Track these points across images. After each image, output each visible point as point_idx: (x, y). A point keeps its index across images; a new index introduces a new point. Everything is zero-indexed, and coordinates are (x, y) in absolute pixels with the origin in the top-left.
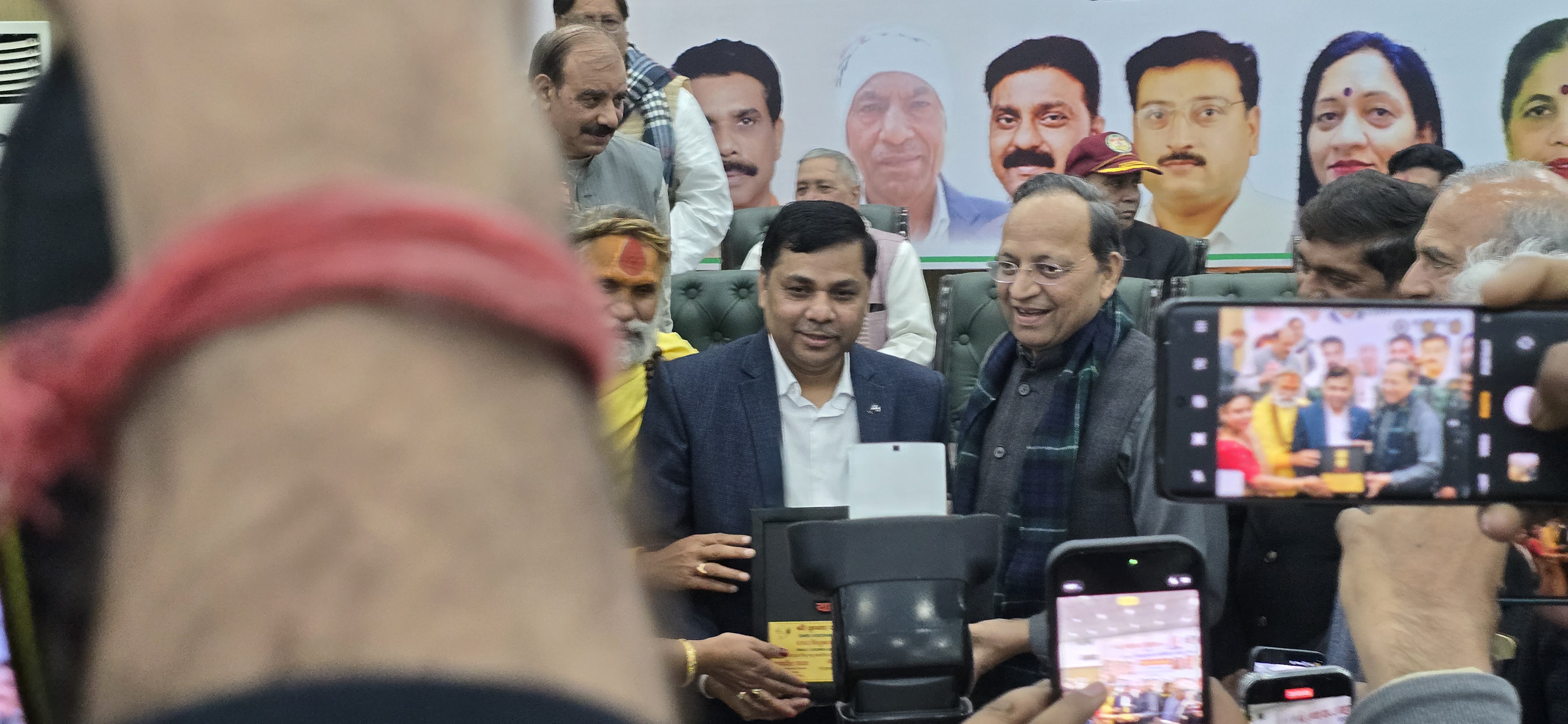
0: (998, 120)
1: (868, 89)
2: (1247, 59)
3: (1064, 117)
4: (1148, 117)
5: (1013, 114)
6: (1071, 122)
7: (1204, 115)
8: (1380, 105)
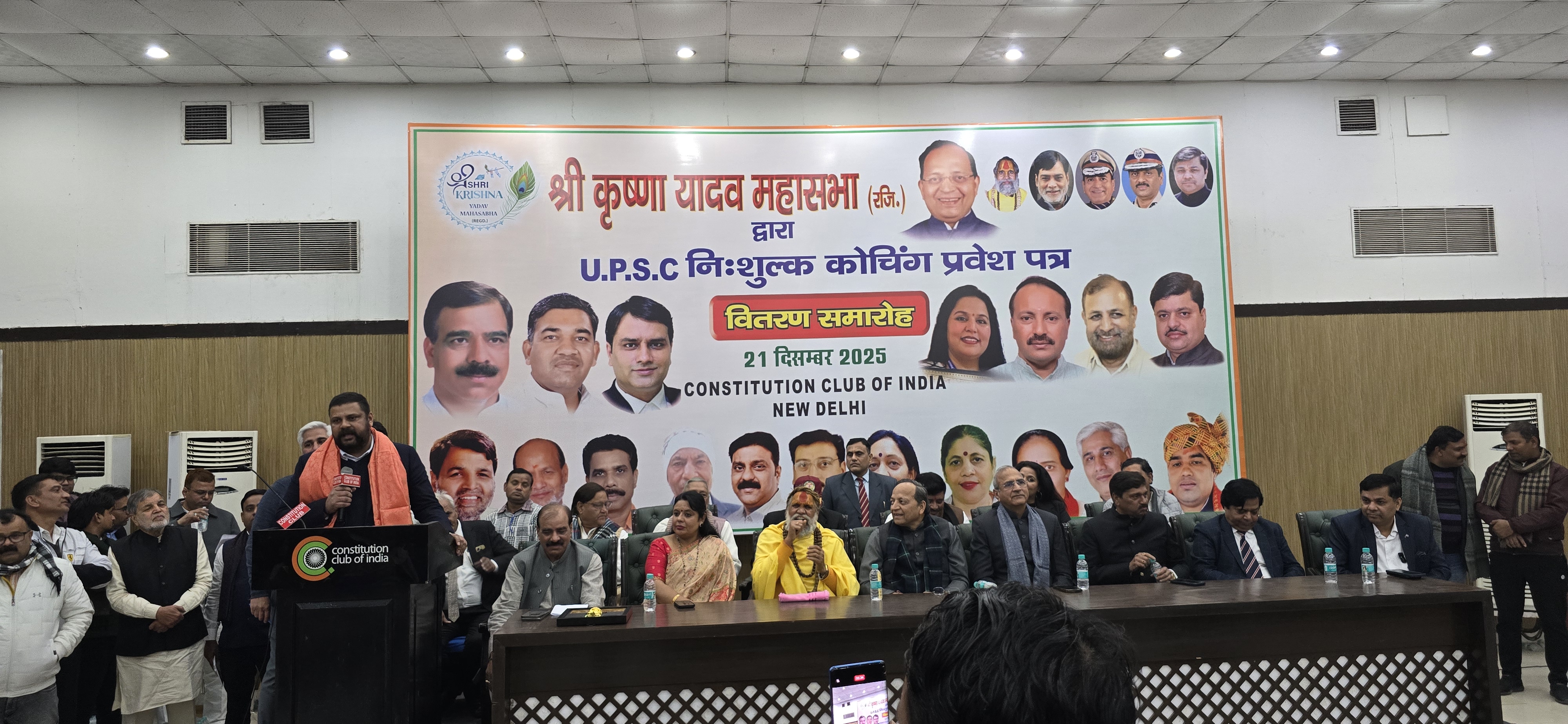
0: (735, 468)
1: (677, 455)
2: (840, 441)
3: (764, 466)
4: (799, 466)
5: (742, 466)
6: (767, 469)
7: (823, 465)
8: (894, 460)
